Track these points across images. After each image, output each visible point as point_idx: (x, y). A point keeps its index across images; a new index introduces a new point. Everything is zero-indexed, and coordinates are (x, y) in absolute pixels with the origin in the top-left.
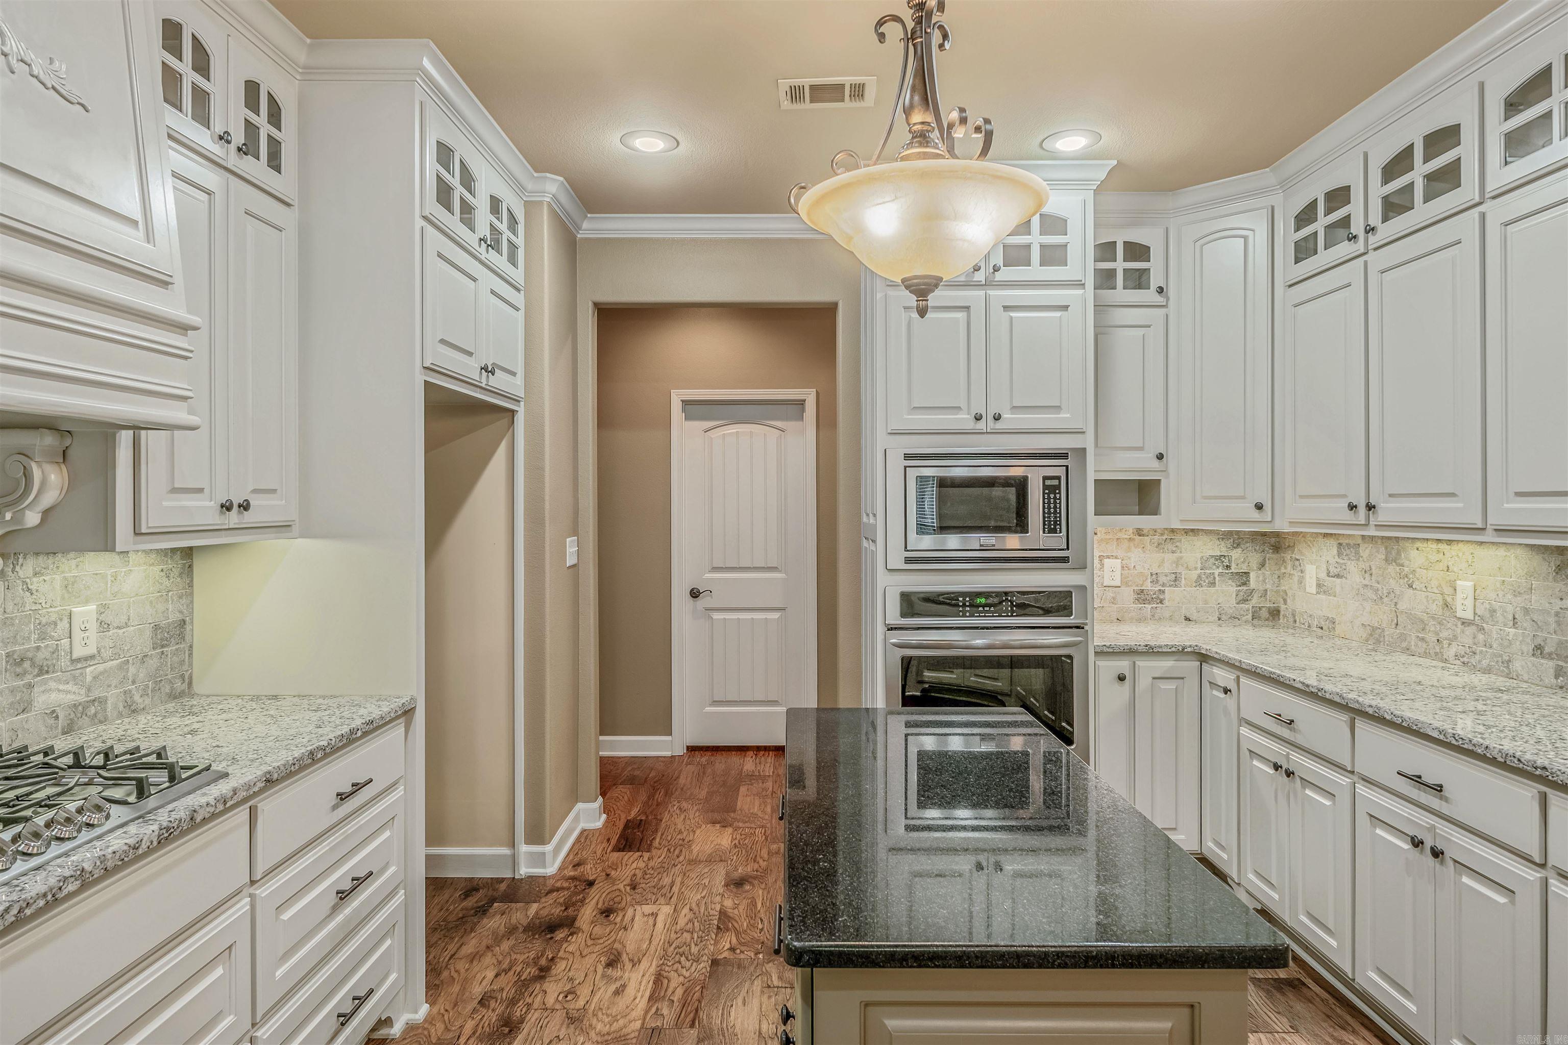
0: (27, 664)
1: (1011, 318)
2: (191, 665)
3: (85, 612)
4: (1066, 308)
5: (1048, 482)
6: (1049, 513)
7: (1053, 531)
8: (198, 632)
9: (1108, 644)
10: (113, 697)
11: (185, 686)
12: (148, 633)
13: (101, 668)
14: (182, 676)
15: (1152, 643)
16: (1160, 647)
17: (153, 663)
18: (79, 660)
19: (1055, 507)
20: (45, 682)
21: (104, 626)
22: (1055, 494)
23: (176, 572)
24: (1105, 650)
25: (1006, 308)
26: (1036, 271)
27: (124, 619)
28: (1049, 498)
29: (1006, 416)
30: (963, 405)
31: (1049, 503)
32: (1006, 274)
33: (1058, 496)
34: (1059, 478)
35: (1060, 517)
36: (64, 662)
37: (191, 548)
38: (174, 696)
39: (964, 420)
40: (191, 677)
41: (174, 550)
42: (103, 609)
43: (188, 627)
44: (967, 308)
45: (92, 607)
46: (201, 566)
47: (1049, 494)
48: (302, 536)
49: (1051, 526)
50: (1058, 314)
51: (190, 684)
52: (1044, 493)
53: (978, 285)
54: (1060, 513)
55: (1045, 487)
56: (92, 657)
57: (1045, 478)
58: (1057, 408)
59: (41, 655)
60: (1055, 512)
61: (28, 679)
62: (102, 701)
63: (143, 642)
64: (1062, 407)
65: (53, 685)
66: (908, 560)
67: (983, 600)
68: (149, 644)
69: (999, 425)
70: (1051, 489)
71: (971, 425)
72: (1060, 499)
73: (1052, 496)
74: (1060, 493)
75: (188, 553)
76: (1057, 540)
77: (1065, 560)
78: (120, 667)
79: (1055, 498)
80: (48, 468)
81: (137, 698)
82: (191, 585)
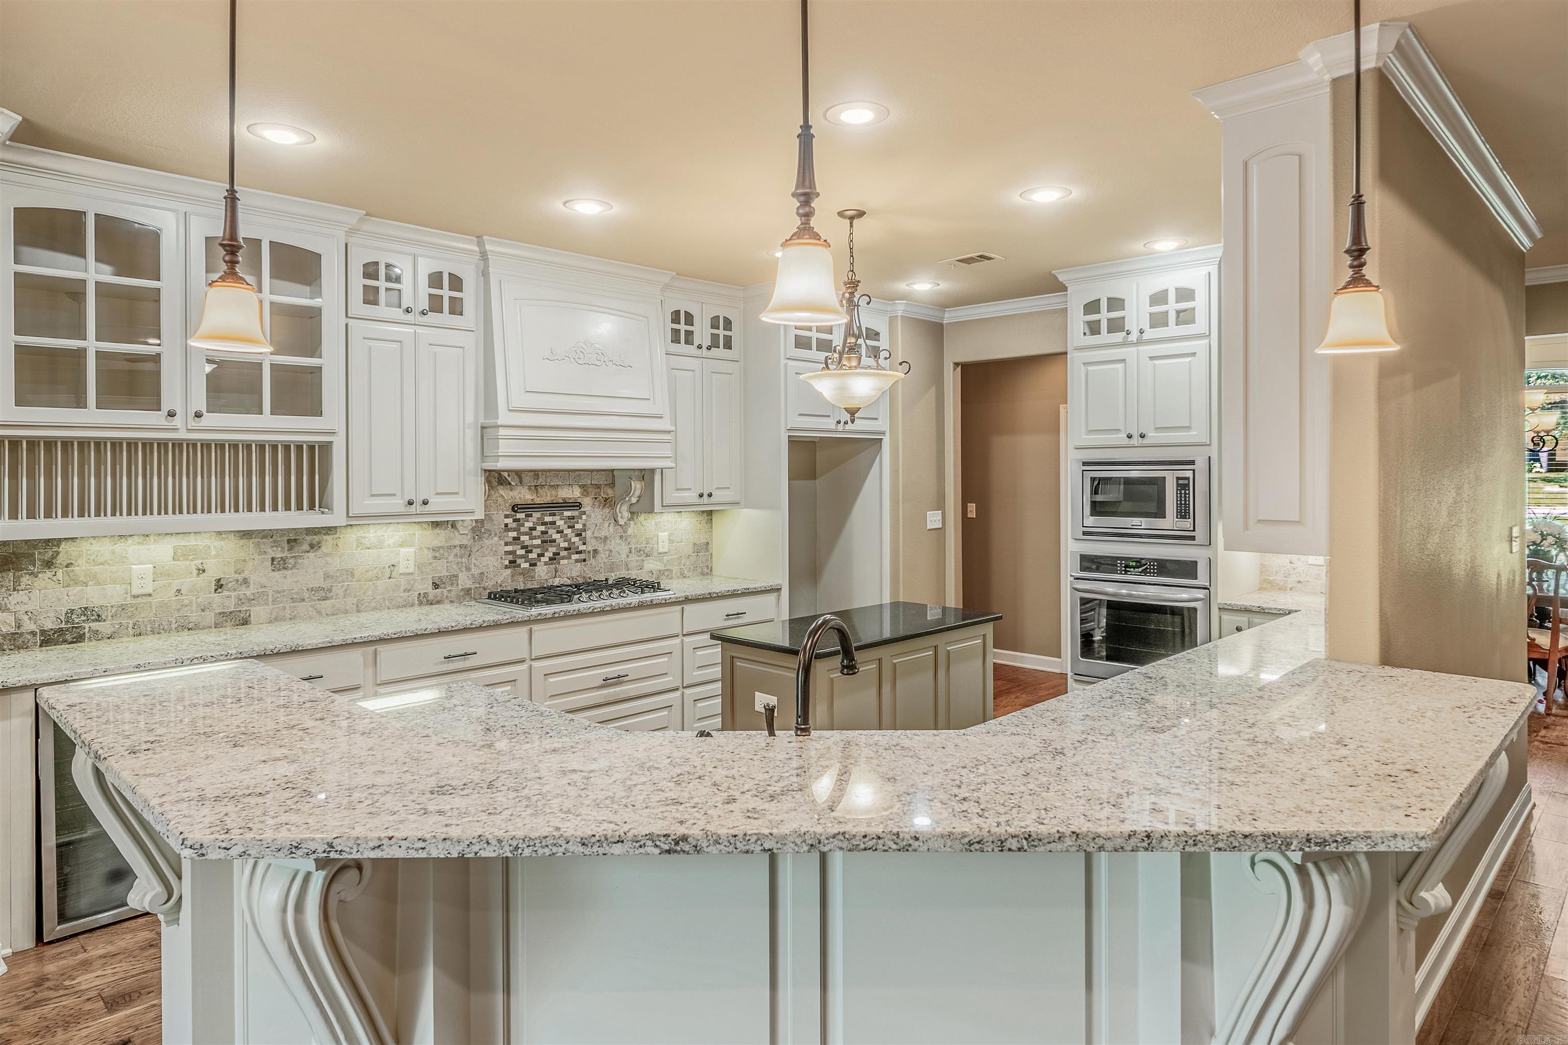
0: (642, 552)
1: (1155, 365)
2: (712, 562)
3: (663, 536)
4: (1194, 354)
5: (1181, 482)
6: (1181, 504)
7: (1183, 517)
8: (714, 548)
9: (1228, 603)
10: (675, 569)
11: (709, 570)
12: (691, 546)
13: (670, 557)
14: (707, 566)
15: (1264, 606)
16: (1270, 609)
17: (693, 559)
18: (661, 553)
19: (1185, 500)
20: (648, 560)
21: (671, 541)
22: (1185, 490)
23: (704, 521)
24: (1226, 607)
25: (1151, 358)
26: (1172, 330)
27: (680, 539)
28: (1181, 493)
29: (1150, 434)
30: (1122, 428)
31: (1181, 497)
32: (1150, 334)
33: (1187, 492)
34: (1188, 479)
35: (1189, 507)
36: (655, 553)
37: (711, 511)
38: (703, 574)
39: (1121, 439)
40: (712, 568)
41: (703, 512)
42: (671, 535)
43: (710, 546)
44: (1124, 361)
45: (666, 533)
46: (715, 517)
47: (1181, 490)
48: (746, 507)
49: (1183, 513)
50: (1188, 359)
51: (711, 570)
52: (1177, 490)
53: (1132, 344)
54: (1189, 504)
55: (1178, 485)
56: (666, 553)
57: (1178, 479)
58: (1188, 428)
59: (647, 550)
60: (1185, 504)
61: (642, 558)
62: (671, 571)
63: (689, 550)
64: (1192, 426)
65: (651, 561)
66: (1084, 533)
67: (1134, 564)
68: (691, 550)
69: (1145, 441)
70: (1183, 486)
71: (1126, 441)
72: (1189, 494)
73: (1183, 492)
74: (1189, 490)
75: (710, 513)
76: (1187, 524)
77: (1193, 538)
78: (678, 558)
79: (1185, 493)
80: (636, 482)
81: (686, 572)
82: (711, 527)
